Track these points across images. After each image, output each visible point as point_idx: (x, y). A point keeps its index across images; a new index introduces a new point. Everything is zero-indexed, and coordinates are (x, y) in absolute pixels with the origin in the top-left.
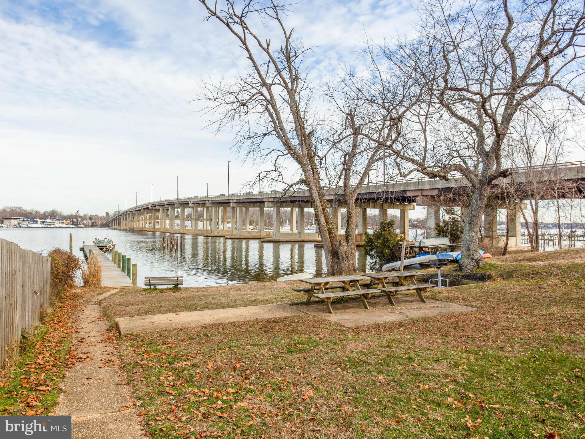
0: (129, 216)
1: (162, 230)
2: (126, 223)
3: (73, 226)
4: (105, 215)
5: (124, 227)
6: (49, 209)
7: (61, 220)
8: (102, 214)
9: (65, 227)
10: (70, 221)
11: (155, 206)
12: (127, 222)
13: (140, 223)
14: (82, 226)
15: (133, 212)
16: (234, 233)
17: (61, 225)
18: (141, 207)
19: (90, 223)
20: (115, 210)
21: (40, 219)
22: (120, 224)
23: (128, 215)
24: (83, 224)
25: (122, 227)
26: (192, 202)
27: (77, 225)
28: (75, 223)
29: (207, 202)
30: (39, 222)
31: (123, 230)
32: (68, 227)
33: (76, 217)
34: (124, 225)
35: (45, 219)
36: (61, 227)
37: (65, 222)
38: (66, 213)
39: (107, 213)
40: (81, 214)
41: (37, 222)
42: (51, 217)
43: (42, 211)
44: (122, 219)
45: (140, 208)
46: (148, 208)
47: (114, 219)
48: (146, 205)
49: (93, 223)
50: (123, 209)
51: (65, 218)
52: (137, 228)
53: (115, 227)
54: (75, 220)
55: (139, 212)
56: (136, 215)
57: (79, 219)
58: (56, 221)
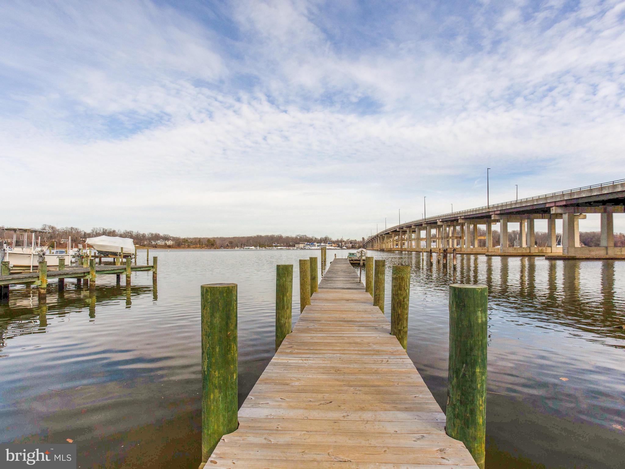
0: (380, 239)
1: (408, 250)
2: (376, 245)
3: (339, 248)
4: (361, 240)
5: (376, 249)
6: (324, 237)
7: (331, 244)
8: (359, 239)
9: (333, 249)
10: (337, 244)
11: (402, 228)
12: (378, 244)
13: (390, 244)
14: (345, 248)
15: (383, 235)
16: (490, 250)
17: (330, 247)
18: (390, 229)
19: (351, 245)
20: (368, 236)
21: (317, 243)
22: (372, 246)
23: (378, 238)
24: (346, 247)
25: (374, 249)
26: (441, 220)
27: (341, 247)
28: (341, 246)
29: (459, 218)
30: (316, 246)
31: (375, 250)
32: (335, 249)
33: (341, 241)
34: (376, 246)
35: (321, 243)
36: (330, 249)
37: (333, 245)
38: (334, 239)
39: (363, 238)
40: (345, 239)
41: (315, 245)
42: (324, 242)
43: (319, 238)
44: (374, 242)
45: (389, 231)
46: (396, 231)
47: (368, 242)
48: (394, 227)
49: (353, 246)
50: (374, 234)
51: (334, 242)
52: (386, 249)
53: (369, 249)
54: (340, 244)
55: (388, 235)
56: (386, 237)
57: (343, 243)
58: (327, 245)
